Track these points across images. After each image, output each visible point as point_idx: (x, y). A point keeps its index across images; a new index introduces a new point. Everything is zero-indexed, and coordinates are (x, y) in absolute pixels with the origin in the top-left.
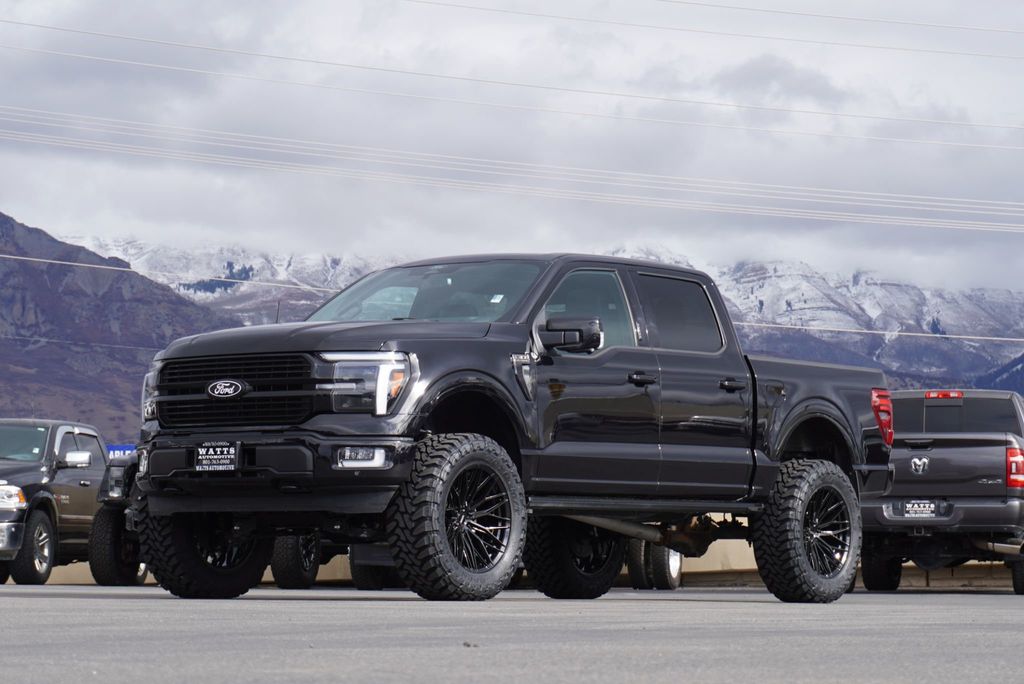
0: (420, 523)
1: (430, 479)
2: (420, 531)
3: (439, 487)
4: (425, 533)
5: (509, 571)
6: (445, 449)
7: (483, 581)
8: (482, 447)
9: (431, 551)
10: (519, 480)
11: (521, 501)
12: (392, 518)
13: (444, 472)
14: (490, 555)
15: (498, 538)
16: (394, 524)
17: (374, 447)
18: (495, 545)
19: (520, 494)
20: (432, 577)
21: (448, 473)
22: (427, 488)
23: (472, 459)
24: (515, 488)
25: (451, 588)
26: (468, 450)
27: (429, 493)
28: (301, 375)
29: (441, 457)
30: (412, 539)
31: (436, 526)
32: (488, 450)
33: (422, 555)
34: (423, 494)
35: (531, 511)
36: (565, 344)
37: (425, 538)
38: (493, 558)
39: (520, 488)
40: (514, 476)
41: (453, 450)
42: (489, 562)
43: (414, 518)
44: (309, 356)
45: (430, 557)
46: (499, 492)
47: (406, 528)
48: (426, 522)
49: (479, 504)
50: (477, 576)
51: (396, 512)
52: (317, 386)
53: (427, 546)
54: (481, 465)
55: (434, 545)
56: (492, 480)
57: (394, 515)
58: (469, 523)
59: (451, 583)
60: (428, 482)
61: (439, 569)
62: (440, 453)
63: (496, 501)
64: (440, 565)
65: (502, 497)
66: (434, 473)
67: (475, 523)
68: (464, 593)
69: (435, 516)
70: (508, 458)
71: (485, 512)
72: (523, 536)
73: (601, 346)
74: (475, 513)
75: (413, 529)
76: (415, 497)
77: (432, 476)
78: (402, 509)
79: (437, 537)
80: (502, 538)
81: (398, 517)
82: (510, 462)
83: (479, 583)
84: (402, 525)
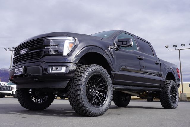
0: (77, 91)
1: (80, 77)
2: (77, 94)
3: (84, 80)
4: (78, 95)
5: (108, 107)
6: (86, 68)
7: (99, 110)
8: (99, 68)
9: (80, 101)
10: (111, 79)
11: (111, 85)
12: (69, 90)
13: (86, 75)
14: (102, 102)
15: (104, 96)
16: (69, 92)
17: (62, 66)
18: (103, 98)
19: (111, 83)
20: (81, 110)
21: (87, 75)
22: (79, 80)
23: (95, 72)
24: (109, 82)
25: (88, 113)
26: (94, 69)
27: (80, 81)
28: (41, 44)
29: (85, 70)
30: (74, 97)
31: (82, 92)
32: (101, 70)
33: (77, 103)
34: (78, 82)
35: (114, 89)
36: (123, 45)
37: (78, 97)
38: (103, 102)
39: (111, 82)
40: (109, 78)
41: (89, 68)
42: (101, 104)
43: (75, 90)
44: (44, 38)
45: (80, 103)
46: (105, 83)
47: (73, 93)
48: (79, 91)
49: (98, 86)
50: (97, 109)
51: (70, 88)
52: (45, 47)
53: (79, 99)
54: (99, 74)
55: (81, 99)
56: (102, 79)
57: (69, 89)
58: (95, 92)
59: (88, 112)
60: (80, 78)
61: (83, 107)
62: (85, 69)
63: (104, 85)
64: (84, 106)
65: (105, 84)
66: (82, 75)
67: (97, 92)
68: (92, 115)
69: (82, 89)
70: (107, 72)
71: (100, 89)
72: (112, 96)
73: (132, 45)
74: (97, 89)
75: (75, 93)
76: (76, 83)
77: (81, 76)
78: (72, 87)
79: (83, 97)
80: (105, 96)
81: (70, 89)
82: (108, 74)
83: (98, 111)
84: (72, 92)
